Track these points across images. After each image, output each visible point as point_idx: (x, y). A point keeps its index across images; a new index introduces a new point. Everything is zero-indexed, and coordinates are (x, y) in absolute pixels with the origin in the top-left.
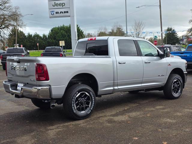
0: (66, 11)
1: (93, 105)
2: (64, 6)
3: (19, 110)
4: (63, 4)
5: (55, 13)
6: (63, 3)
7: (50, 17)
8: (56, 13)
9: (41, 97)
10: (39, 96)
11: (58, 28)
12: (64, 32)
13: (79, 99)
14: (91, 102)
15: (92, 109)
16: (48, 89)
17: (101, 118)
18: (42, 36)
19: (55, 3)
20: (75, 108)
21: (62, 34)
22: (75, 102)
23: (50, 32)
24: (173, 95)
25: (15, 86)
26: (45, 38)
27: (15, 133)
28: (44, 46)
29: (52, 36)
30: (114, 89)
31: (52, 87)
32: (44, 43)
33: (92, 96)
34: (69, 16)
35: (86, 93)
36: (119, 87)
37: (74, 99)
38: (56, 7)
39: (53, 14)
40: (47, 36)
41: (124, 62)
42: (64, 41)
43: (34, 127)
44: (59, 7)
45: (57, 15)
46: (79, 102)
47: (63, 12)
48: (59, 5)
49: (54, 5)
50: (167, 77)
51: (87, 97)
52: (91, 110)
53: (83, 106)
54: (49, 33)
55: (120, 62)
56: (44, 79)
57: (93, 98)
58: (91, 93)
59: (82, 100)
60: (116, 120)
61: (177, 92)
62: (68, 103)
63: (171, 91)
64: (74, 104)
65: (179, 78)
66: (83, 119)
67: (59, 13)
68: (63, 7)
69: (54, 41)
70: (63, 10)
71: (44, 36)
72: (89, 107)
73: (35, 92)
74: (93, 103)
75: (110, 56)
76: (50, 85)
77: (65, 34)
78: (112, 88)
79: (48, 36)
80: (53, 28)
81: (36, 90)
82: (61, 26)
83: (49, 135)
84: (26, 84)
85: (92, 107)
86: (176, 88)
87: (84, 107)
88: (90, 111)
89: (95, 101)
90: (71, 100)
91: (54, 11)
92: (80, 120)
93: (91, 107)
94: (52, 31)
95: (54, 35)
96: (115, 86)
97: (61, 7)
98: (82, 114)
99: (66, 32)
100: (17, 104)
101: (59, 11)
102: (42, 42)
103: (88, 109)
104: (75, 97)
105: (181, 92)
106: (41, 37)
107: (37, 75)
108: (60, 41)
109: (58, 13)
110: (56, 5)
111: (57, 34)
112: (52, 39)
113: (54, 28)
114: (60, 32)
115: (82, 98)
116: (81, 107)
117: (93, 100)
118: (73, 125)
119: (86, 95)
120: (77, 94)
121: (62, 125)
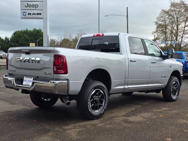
0: (39, 13)
1: (106, 104)
2: (37, 7)
3: (17, 109)
4: (37, 6)
5: (27, 14)
6: (36, 4)
7: (22, 18)
8: (29, 14)
9: (57, 93)
10: (55, 91)
11: (21, 32)
12: (27, 36)
13: (94, 97)
14: (104, 101)
15: (105, 108)
16: (66, 84)
17: (114, 118)
18: (4, 39)
19: (28, 4)
20: (90, 107)
21: (25, 38)
22: (90, 100)
23: (13, 36)
24: (172, 98)
25: (20, 80)
26: (7, 41)
27: (29, 133)
28: (5, 48)
29: (14, 39)
30: (124, 88)
31: (70, 81)
32: (6, 46)
33: (106, 94)
34: (42, 19)
35: (101, 91)
36: (129, 86)
37: (90, 96)
38: (28, 8)
39: (25, 15)
40: (9, 39)
41: (135, 60)
42: (34, 43)
43: (47, 127)
44: (32, 8)
45: (30, 16)
46: (93, 100)
47: (36, 14)
48: (32, 6)
49: (26, 6)
50: (168, 79)
51: (101, 95)
52: (105, 110)
53: (97, 104)
54: (11, 36)
55: (132, 60)
56: (63, 72)
57: (107, 96)
58: (105, 91)
59: (96, 98)
60: (132, 120)
61: (175, 94)
62: (84, 100)
63: (171, 93)
64: (89, 102)
65: (177, 81)
66: (96, 119)
67: (32, 14)
68: (35, 8)
69: (16, 44)
70: (36, 12)
71: (6, 39)
72: (102, 106)
73: (52, 87)
74: (107, 102)
75: (121, 53)
76: (68, 80)
77: (29, 38)
78: (122, 87)
79: (11, 39)
80: (15, 31)
81: (53, 85)
82: (24, 30)
83: (71, 135)
84: (36, 78)
85: (106, 106)
86: (174, 90)
87: (98, 106)
88: (103, 110)
89: (108, 99)
90: (87, 97)
91: (26, 12)
92: (94, 119)
93: (104, 106)
94: (14, 34)
95: (17, 38)
96: (125, 85)
97: (34, 8)
98: (96, 113)
99: (30, 36)
100: (9, 103)
101: (32, 12)
102: (4, 45)
103: (102, 108)
104: (91, 94)
105: (178, 95)
106: (2, 40)
107: (55, 68)
108: (30, 44)
109: (30, 14)
110: (29, 6)
111: (20, 38)
112: (14, 43)
113: (17, 32)
114: (23, 35)
115: (97, 95)
116: (95, 106)
117: (107, 98)
118: (89, 125)
119: (100, 93)
120: (93, 91)
121: (77, 125)
